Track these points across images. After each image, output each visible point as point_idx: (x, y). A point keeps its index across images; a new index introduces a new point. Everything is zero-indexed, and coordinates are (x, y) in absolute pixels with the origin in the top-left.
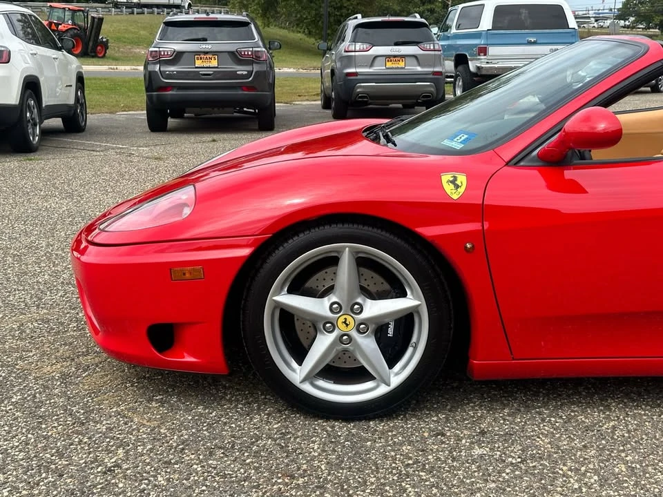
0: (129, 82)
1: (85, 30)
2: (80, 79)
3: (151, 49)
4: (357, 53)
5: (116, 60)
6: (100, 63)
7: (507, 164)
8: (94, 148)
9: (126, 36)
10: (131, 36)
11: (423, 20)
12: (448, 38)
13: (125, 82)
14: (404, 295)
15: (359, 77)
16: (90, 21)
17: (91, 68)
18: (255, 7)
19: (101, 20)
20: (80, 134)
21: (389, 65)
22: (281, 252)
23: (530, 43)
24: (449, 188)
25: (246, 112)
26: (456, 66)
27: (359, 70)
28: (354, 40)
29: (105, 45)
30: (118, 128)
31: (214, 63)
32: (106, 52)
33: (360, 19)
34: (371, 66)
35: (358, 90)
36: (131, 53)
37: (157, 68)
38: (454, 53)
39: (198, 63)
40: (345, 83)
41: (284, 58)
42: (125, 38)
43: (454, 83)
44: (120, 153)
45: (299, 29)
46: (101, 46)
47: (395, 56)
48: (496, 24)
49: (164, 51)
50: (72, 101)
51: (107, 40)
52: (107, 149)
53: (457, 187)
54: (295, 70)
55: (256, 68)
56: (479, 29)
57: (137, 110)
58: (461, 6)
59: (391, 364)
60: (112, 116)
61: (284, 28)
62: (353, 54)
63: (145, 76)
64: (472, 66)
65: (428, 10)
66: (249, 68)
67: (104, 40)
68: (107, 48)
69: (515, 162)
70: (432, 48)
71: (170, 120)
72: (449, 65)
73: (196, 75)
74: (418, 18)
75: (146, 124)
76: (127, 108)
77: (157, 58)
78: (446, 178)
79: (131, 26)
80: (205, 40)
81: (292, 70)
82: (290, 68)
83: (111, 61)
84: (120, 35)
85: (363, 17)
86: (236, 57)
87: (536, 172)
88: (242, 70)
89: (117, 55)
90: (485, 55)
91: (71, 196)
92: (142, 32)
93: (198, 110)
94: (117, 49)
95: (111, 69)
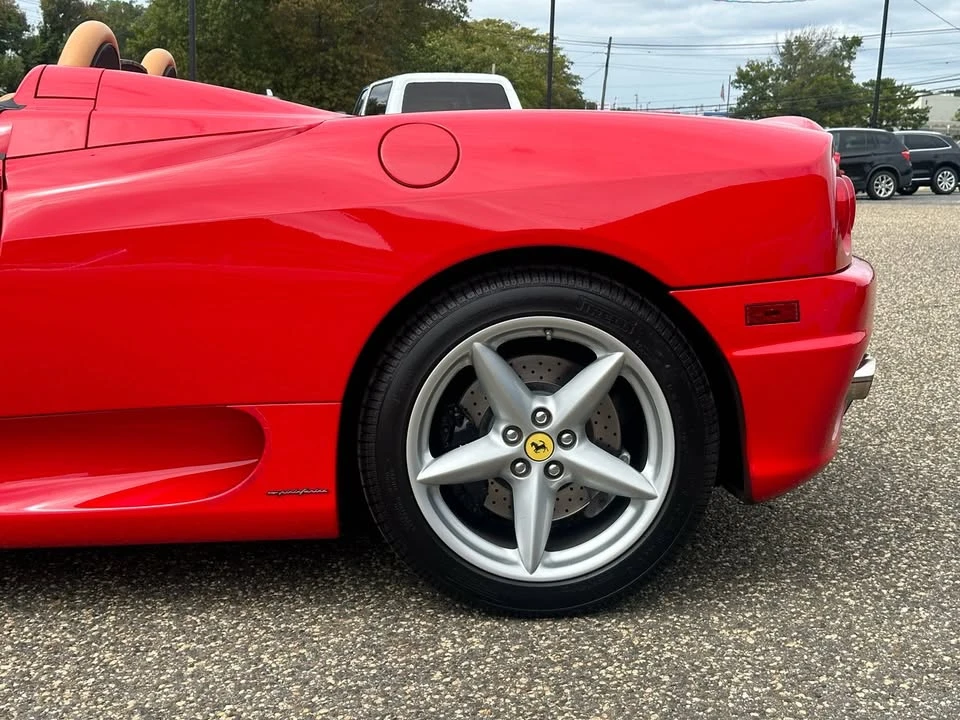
48: (407, 106)
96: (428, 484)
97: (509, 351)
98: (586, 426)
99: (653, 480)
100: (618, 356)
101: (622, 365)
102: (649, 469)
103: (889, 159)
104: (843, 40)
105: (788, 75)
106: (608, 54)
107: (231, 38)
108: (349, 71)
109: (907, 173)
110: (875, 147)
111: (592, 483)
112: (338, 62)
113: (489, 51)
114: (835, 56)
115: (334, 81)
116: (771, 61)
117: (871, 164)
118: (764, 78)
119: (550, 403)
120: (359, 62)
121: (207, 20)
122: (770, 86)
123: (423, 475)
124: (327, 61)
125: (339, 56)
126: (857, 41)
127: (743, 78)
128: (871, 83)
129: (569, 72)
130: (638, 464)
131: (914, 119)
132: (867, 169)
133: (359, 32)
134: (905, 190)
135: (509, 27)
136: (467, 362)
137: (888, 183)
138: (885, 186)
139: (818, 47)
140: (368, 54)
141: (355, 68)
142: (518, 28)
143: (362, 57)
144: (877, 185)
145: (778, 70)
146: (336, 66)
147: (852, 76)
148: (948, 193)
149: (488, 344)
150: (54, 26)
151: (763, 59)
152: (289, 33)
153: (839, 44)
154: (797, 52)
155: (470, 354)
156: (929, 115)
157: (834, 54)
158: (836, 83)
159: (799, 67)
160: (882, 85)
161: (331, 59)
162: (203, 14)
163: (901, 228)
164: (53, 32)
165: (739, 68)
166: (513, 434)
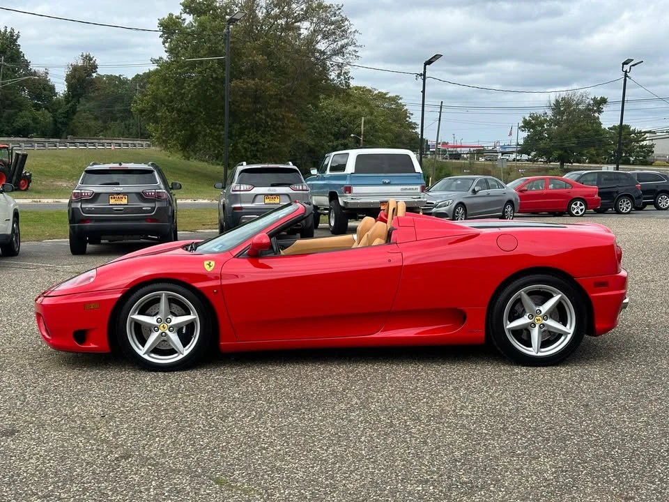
0: (53, 214)
1: (9, 165)
2: (16, 214)
3: (75, 191)
4: (242, 192)
5: (38, 192)
6: (24, 197)
7: (234, 257)
8: (28, 267)
9: (49, 170)
10: (53, 169)
11: (295, 167)
12: (323, 179)
13: (50, 214)
14: (190, 314)
15: (244, 211)
16: (14, 158)
17: (22, 201)
18: (175, 142)
19: (25, 156)
20: (16, 257)
21: (267, 201)
22: (134, 296)
23: (385, 184)
24: (207, 267)
25: (150, 239)
26: (330, 201)
27: (243, 205)
28: (240, 183)
29: (28, 179)
30: (46, 252)
31: (125, 201)
32: (28, 186)
33: (245, 166)
34: (253, 202)
35: (244, 221)
36: (53, 185)
37: (79, 205)
38: (329, 190)
39: (112, 201)
40: (233, 216)
41: (202, 189)
42: (47, 171)
43: (329, 214)
44: (49, 270)
45: (218, 162)
46: (24, 180)
47: (272, 195)
48: (358, 169)
49: (85, 193)
50: (9, 232)
51: (31, 175)
52: (38, 267)
53: (210, 266)
54: (209, 201)
55: (158, 205)
56: (345, 173)
57: (60, 239)
58: (334, 153)
59: (184, 346)
60: (39, 243)
61: (204, 161)
62: (239, 193)
63: (69, 211)
64: (341, 201)
65: (342, 145)
66: (152, 205)
67: (27, 174)
68: (30, 181)
69: (238, 256)
70: (301, 188)
71: (88, 245)
72: (325, 200)
73: (110, 211)
74: (291, 165)
75: (69, 249)
76: (52, 237)
77: (80, 198)
78: (206, 263)
79: (53, 160)
80: (119, 184)
81: (206, 201)
82: (204, 199)
83: (34, 194)
84: (42, 169)
85: (247, 164)
86: (142, 196)
87: (246, 260)
88: (146, 206)
89: (39, 188)
90: (350, 193)
91: (17, 296)
92: (64, 166)
93: (110, 237)
94: (39, 182)
95: (35, 202)
96: (509, 329)
97: (530, 294)
98: (551, 314)
99: (570, 329)
100: (560, 296)
101: (561, 298)
102: (568, 326)
103: (627, 190)
104: (594, 99)
105: (557, 123)
106: (440, 112)
107: (199, 104)
108: (274, 125)
109: (639, 197)
110: (619, 182)
111: (551, 330)
112: (268, 120)
113: (359, 108)
114: (590, 110)
115: (264, 132)
116: (546, 114)
117: (617, 192)
118: (541, 124)
119: (541, 308)
120: (282, 120)
121: (184, 93)
122: (546, 130)
123: (508, 327)
124: (260, 119)
125: (268, 115)
126: (604, 101)
127: (527, 125)
128: (614, 128)
129: (410, 120)
130: (565, 324)
131: (644, 152)
132: (615, 195)
133: (281, 100)
134: (638, 207)
135: (370, 91)
136: (519, 297)
137: (628, 204)
138: (625, 205)
139: (577, 104)
140: (287, 114)
141: (279, 123)
142: (376, 92)
143: (283, 116)
144: (621, 205)
145: (551, 119)
146: (267, 122)
147: (601, 124)
148: (665, 209)
149: (525, 292)
150: (75, 93)
151: (541, 112)
152: (237, 102)
153: (592, 102)
154: (563, 107)
155: (520, 295)
156: (654, 149)
157: (588, 109)
158: (590, 128)
159: (565, 117)
160: (622, 129)
161: (264, 117)
162: (182, 90)
163: (636, 236)
164: (73, 97)
165: (524, 118)
166: (531, 316)
